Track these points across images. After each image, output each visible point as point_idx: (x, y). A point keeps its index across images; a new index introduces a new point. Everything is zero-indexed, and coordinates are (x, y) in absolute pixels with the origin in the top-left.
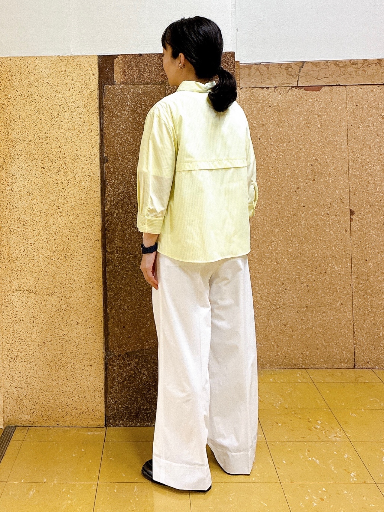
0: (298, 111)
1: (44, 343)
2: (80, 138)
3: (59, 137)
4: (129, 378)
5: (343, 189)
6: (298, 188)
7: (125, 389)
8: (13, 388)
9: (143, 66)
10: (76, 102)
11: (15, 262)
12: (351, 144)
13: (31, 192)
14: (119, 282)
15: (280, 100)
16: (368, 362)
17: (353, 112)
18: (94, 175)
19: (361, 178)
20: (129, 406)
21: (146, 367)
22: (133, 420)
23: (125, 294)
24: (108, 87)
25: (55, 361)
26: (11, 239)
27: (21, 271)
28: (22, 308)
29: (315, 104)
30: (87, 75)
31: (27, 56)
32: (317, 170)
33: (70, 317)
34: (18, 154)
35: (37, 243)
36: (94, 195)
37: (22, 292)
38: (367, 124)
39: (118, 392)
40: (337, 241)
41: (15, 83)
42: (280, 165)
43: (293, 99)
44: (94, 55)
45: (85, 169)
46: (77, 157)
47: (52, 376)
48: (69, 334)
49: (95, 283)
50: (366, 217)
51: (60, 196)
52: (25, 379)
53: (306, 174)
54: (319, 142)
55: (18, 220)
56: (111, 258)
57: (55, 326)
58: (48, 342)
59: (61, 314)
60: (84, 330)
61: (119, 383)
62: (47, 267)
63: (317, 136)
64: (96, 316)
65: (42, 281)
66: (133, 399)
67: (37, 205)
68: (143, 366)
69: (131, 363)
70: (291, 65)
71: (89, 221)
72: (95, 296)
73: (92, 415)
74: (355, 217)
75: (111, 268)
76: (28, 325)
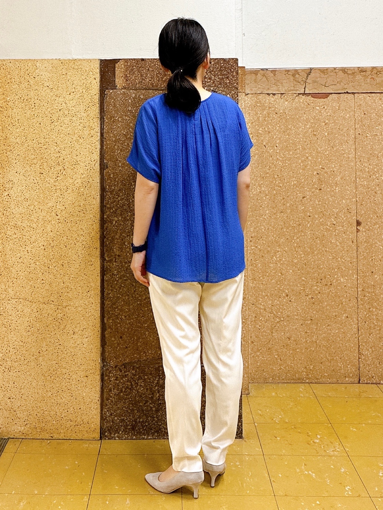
0: (305, 119)
1: (39, 353)
2: (81, 143)
3: (59, 142)
4: (126, 389)
5: (350, 199)
6: (303, 198)
7: (121, 401)
8: (7, 399)
9: (145, 71)
10: (76, 106)
11: (11, 269)
12: (359, 154)
13: (29, 198)
14: (117, 291)
15: (286, 107)
16: (373, 377)
17: (360, 120)
18: (93, 181)
19: (368, 189)
20: (125, 418)
21: (143, 378)
22: (129, 432)
23: (122, 303)
24: (109, 91)
25: (50, 372)
26: (7, 246)
27: (17, 279)
28: (17, 316)
29: (322, 112)
30: (88, 79)
31: (27, 58)
32: (323, 179)
33: (66, 327)
34: (16, 159)
35: (34, 250)
36: (93, 201)
37: (18, 300)
38: (375, 133)
39: (114, 404)
40: (343, 252)
41: (14, 86)
42: (286, 174)
43: (300, 106)
44: (95, 59)
45: (84, 175)
46: (76, 163)
47: (46, 387)
48: (65, 344)
49: (92, 292)
51: (59, 203)
52: (19, 389)
53: (312, 183)
54: (326, 150)
55: (14, 227)
56: (109, 266)
57: (50, 336)
58: (44, 352)
59: (57, 324)
60: (80, 340)
61: (115, 395)
62: (43, 275)
63: (324, 144)
64: (93, 326)
65: (38, 289)
66: (129, 411)
67: (35, 211)
68: (140, 378)
69: (128, 375)
70: (298, 71)
71: (87, 228)
72: (93, 305)
73: (87, 427)
74: (361, 228)
75: (109, 277)
76: (23, 334)
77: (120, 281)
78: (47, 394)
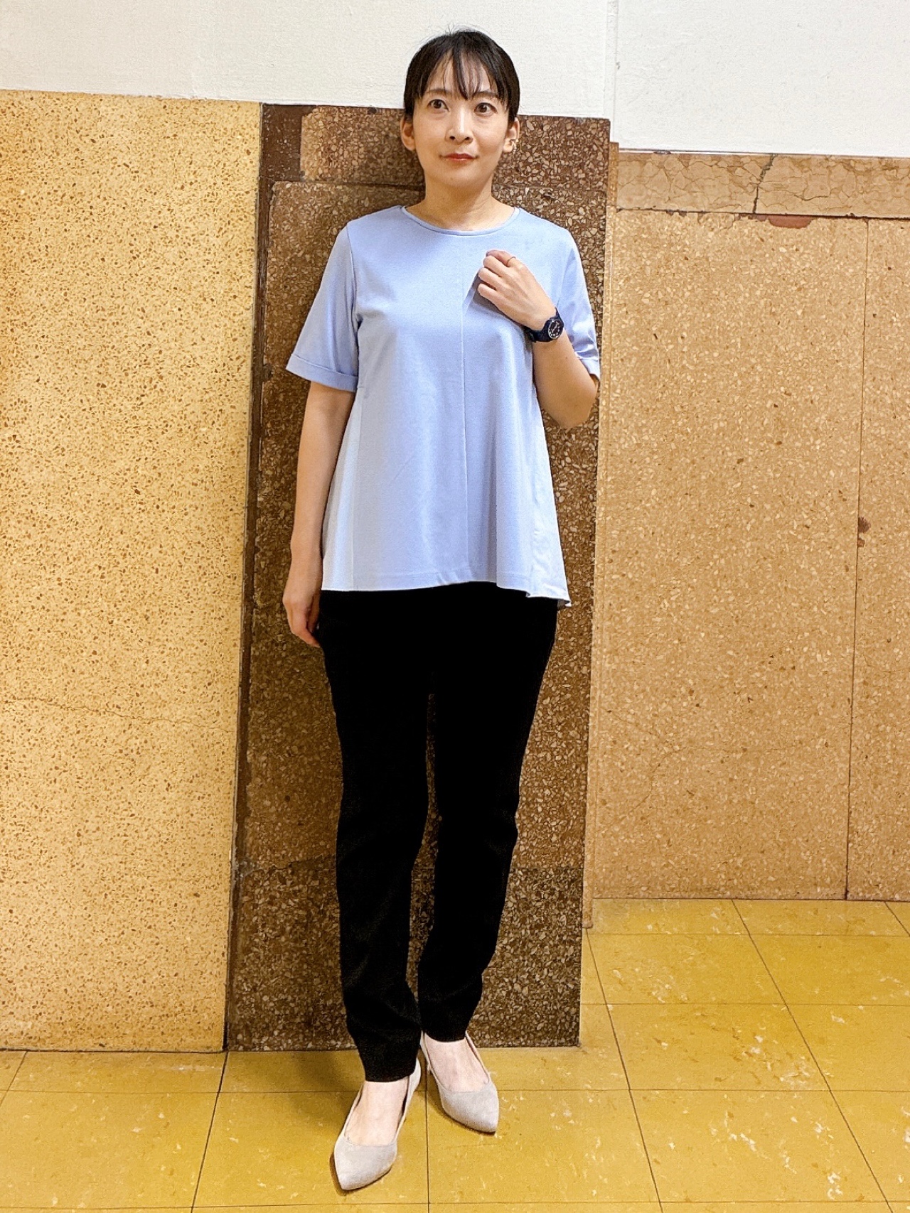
0: (752, 274)
1: (79, 835)
2: (205, 312)
3: (149, 308)
4: (294, 927)
5: (847, 468)
6: (740, 461)
7: (280, 957)
9: (376, 139)
10: (197, 219)
11: (14, 625)
12: (871, 362)
13: (68, 447)
14: (281, 684)
15: (710, 245)
16: (877, 885)
17: (879, 283)
18: (233, 410)
19: (889, 444)
20: (290, 998)
22: (298, 1033)
23: (295, 714)
24: (283, 186)
25: (103, 883)
26: (6, 566)
27: (28, 649)
28: (26, 744)
29: (793, 259)
30: (230, 151)
31: (76, 91)
32: (787, 419)
33: (150, 771)
34: (37, 346)
35: (74, 579)
36: (230, 460)
37: (29, 702)
39: (263, 964)
40: (825, 593)
41: (39, 161)
42: (702, 403)
43: (742, 242)
44: (251, 103)
45: (212, 394)
46: (192, 362)
47: (94, 921)
48: (145, 814)
49: (219, 685)
50: (894, 538)
51: (143, 460)
52: (23, 927)
53: (762, 429)
54: (796, 350)
55: (27, 518)
56: (265, 622)
57: (108, 793)
58: (90, 832)
59: (128, 763)
60: (183, 805)
61: (265, 941)
62: (97, 640)
63: (792, 336)
64: (217, 770)
65: (82, 677)
66: (300, 980)
67: (81, 480)
69: (300, 891)
70: (742, 160)
71: (213, 526)
72: (217, 718)
73: (192, 1021)
74: (869, 538)
75: (264, 648)
76: (39, 788)
77: (291, 659)
78: (93, 937)
